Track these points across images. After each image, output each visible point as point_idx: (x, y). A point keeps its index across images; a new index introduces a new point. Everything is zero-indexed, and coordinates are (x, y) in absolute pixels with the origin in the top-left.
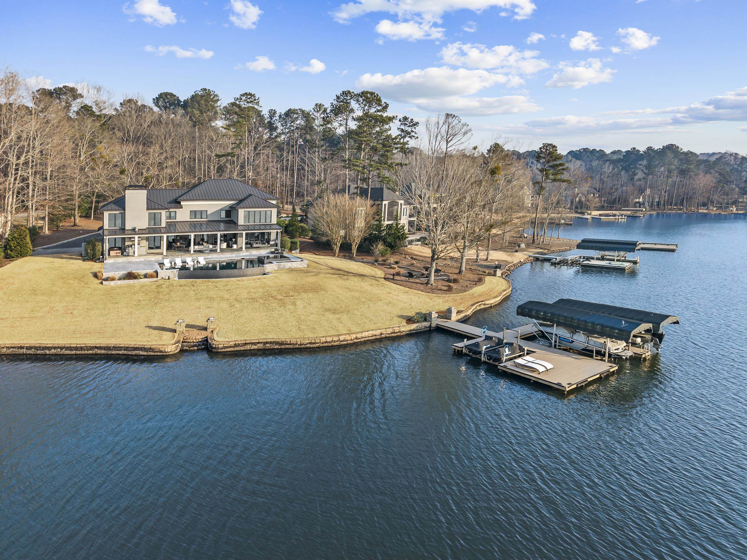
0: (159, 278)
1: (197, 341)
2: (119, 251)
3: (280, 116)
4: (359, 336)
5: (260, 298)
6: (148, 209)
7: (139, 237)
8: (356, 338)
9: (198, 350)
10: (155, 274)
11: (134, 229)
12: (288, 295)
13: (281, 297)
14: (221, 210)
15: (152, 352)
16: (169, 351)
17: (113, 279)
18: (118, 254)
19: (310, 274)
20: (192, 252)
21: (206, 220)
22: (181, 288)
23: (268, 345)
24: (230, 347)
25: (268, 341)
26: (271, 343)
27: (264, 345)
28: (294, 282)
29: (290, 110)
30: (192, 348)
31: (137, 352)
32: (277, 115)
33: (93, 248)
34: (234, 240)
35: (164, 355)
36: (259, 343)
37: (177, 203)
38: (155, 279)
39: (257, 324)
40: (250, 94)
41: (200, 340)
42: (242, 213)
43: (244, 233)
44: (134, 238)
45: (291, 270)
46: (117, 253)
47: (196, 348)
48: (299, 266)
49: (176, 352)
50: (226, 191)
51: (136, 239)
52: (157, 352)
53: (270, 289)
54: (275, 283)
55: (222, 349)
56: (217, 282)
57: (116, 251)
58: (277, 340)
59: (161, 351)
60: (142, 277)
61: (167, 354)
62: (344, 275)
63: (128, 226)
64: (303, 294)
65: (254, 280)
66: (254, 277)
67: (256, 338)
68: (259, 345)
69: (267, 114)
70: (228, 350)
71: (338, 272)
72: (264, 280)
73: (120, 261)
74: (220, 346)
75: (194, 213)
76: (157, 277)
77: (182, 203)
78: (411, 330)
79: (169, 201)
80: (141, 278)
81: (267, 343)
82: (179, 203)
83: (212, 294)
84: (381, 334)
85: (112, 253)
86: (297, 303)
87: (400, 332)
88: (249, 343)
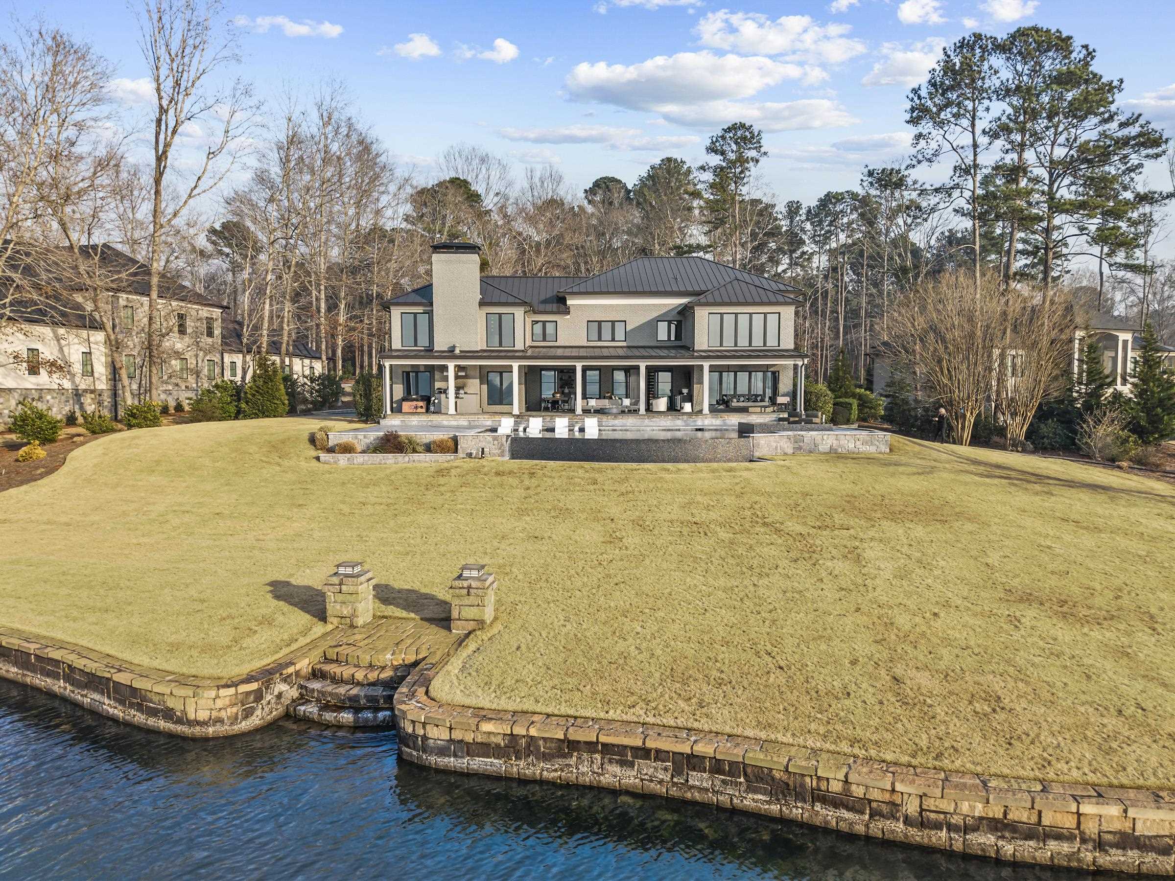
0: (461, 454)
1: (373, 676)
2: (421, 404)
5: (721, 525)
6: (482, 304)
7: (459, 368)
9: (356, 728)
11: (452, 350)
12: (828, 521)
13: (799, 528)
14: (658, 320)
15: (140, 708)
16: (203, 715)
17: (347, 449)
18: (419, 410)
19: (901, 469)
20: (578, 413)
21: (624, 344)
22: (499, 479)
23: (696, 779)
24: (485, 749)
25: (704, 748)
26: (717, 767)
27: (677, 771)
28: (847, 487)
30: (329, 716)
31: (97, 696)
34: (685, 391)
35: (184, 738)
36: (644, 753)
37: (558, 301)
38: (450, 457)
39: (675, 628)
40: (742, 126)
41: (387, 674)
42: (702, 315)
43: (706, 365)
44: (447, 368)
45: (835, 455)
46: (416, 408)
47: (347, 717)
49: (245, 725)
50: (671, 276)
51: (451, 373)
52: (153, 712)
53: (762, 500)
54: (783, 483)
55: (442, 752)
56: (600, 471)
57: (415, 403)
58: (757, 757)
59: (168, 714)
60: (419, 449)
61: (197, 731)
62: (1029, 482)
63: (440, 344)
64: (885, 524)
65: (713, 471)
66: (715, 465)
67: (639, 713)
68: (648, 768)
70: (478, 763)
71: (998, 472)
72: (745, 474)
73: (414, 423)
74: (433, 733)
75: (596, 328)
76: (456, 451)
77: (569, 302)
79: (543, 298)
81: (693, 761)
82: (562, 300)
83: (573, 500)
85: (406, 406)
86: (869, 554)
88: (591, 747)
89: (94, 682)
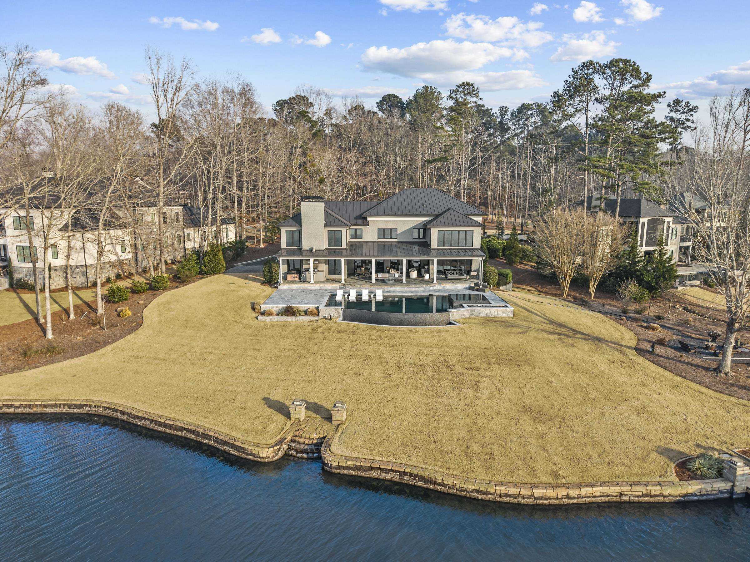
0: (321, 317)
1: (311, 442)
2: (296, 275)
3: (512, 114)
4: (574, 492)
5: (430, 367)
6: (326, 226)
7: (315, 260)
8: (568, 497)
9: (308, 459)
10: (316, 311)
11: (311, 250)
12: (472, 366)
13: (460, 370)
14: (413, 228)
15: (244, 453)
16: (264, 456)
17: (270, 314)
18: (296, 279)
19: (514, 329)
20: (373, 281)
21: (396, 240)
22: (339, 335)
23: (406, 478)
24: (348, 468)
25: (407, 470)
26: (411, 475)
27: (401, 475)
28: (486, 343)
29: (523, 105)
30: (300, 455)
31: (227, 448)
32: (509, 113)
33: (269, 269)
34: (426, 267)
35: (258, 462)
36: (392, 470)
37: (363, 219)
38: (316, 318)
39: (405, 424)
40: (468, 84)
41: (315, 441)
43: (436, 260)
44: (309, 260)
45: (489, 320)
46: (294, 277)
47: (305, 455)
48: (501, 315)
49: (276, 458)
50: (421, 203)
51: (312, 262)
52: (249, 454)
53: (449, 351)
54: (459, 341)
55: (336, 468)
56: (382, 331)
57: (293, 275)
58: (421, 473)
59: (254, 455)
60: (302, 314)
61: (263, 460)
63: (306, 246)
64: (496, 366)
65: (432, 332)
66: (432, 327)
67: (391, 459)
68: (393, 474)
69: (498, 112)
70: (346, 472)
72: (444, 334)
73: (295, 288)
74: (333, 463)
75: (382, 232)
76: (318, 315)
77: (368, 219)
78: (686, 495)
79: (355, 216)
80: (300, 315)
81: (405, 473)
82: (366, 218)
83: (371, 350)
84: (621, 495)
85: (290, 277)
86: (482, 385)
87: (661, 495)
88: (378, 469)
89: (225, 443)
